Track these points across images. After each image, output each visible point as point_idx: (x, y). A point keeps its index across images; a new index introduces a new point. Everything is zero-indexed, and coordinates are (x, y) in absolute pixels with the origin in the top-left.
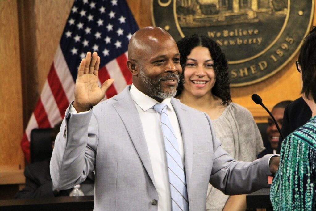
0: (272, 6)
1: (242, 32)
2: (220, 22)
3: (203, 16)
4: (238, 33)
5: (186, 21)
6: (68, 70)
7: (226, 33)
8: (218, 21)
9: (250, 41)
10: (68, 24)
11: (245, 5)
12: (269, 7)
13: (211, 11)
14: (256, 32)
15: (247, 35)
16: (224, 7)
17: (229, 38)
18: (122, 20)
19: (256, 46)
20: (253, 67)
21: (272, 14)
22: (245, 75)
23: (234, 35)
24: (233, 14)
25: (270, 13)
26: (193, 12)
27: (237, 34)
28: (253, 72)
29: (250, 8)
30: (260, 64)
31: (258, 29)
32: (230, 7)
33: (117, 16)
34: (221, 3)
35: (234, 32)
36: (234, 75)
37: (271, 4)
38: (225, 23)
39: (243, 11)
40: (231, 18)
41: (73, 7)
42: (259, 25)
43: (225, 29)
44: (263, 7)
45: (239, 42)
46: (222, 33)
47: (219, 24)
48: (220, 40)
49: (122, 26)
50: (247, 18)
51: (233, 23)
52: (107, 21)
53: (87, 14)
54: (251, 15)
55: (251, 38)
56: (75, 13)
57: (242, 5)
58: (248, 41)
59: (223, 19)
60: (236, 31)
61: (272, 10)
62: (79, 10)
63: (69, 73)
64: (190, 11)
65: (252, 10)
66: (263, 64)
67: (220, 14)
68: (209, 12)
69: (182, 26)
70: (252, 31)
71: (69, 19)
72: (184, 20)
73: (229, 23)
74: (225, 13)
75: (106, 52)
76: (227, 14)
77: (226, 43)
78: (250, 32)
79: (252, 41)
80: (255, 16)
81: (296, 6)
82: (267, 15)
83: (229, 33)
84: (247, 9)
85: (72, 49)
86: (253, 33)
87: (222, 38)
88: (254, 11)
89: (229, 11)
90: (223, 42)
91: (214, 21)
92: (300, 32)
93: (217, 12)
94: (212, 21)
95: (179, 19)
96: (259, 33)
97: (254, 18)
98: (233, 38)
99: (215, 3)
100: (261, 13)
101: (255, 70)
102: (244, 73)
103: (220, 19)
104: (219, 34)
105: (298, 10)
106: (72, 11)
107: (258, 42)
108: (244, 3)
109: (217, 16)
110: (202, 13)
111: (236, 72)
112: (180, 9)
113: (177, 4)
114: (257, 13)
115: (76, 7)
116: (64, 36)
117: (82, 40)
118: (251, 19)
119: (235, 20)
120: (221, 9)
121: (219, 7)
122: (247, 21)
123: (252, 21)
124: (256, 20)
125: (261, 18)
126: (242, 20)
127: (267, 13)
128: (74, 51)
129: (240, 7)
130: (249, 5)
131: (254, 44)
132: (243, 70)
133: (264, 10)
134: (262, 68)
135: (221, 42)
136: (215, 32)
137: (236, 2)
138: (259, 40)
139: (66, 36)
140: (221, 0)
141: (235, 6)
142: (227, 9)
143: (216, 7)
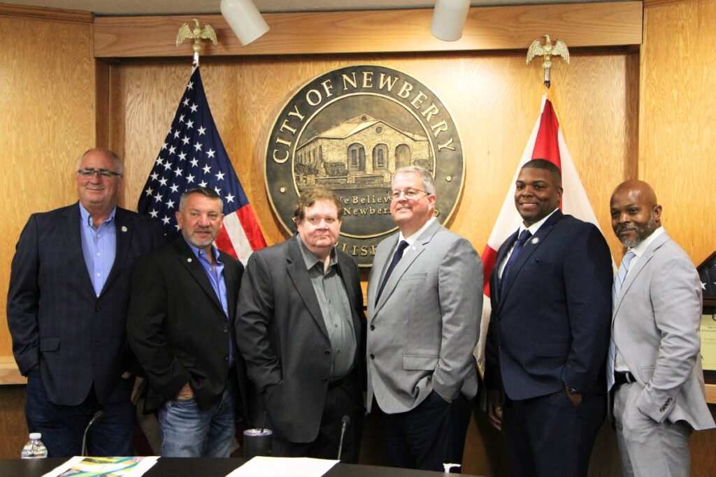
1: (375, 198)
2: (349, 184)
3: (328, 177)
4: (371, 200)
5: (306, 182)
7: (355, 200)
8: (346, 184)
10: (150, 179)
11: (381, 165)
13: (338, 171)
15: (381, 203)
16: (354, 166)
17: (359, 205)
18: (220, 176)
24: (365, 175)
26: (316, 172)
27: (369, 201)
29: (387, 169)
32: (362, 168)
33: (214, 171)
34: (350, 162)
35: (366, 198)
36: (364, 252)
37: (412, 165)
38: (355, 187)
39: (377, 173)
40: (363, 180)
41: (158, 159)
43: (355, 195)
45: (371, 210)
46: (351, 199)
47: (348, 188)
48: (348, 208)
49: (220, 184)
50: (382, 183)
51: (365, 187)
52: (200, 176)
53: (174, 167)
54: (387, 178)
55: (386, 207)
56: (160, 165)
57: (377, 165)
58: (383, 210)
59: (353, 181)
60: (368, 197)
62: (164, 162)
64: (312, 171)
65: (389, 172)
67: (349, 175)
68: (336, 173)
69: (301, 188)
70: (388, 197)
71: (152, 173)
72: (304, 181)
73: (360, 187)
74: (356, 174)
76: (358, 176)
77: (355, 211)
78: (385, 199)
79: (388, 211)
81: (444, 170)
83: (360, 199)
84: (383, 171)
85: (152, 210)
86: (389, 200)
87: (350, 204)
88: (391, 174)
89: (361, 172)
90: (352, 210)
91: (342, 183)
92: (447, 202)
93: (346, 173)
94: (339, 183)
95: (298, 179)
98: (365, 205)
99: (343, 161)
103: (349, 181)
104: (347, 200)
105: (446, 175)
106: (156, 163)
108: (379, 163)
109: (344, 176)
110: (327, 173)
111: (367, 249)
112: (299, 167)
113: (295, 161)
115: (161, 158)
116: (144, 193)
117: (165, 199)
118: (387, 183)
119: (367, 182)
120: (350, 169)
121: (348, 167)
122: (382, 186)
123: (388, 186)
126: (376, 183)
128: (154, 214)
129: (374, 167)
130: (386, 165)
132: (376, 247)
135: (349, 210)
136: (341, 197)
137: (369, 161)
140: (351, 158)
141: (369, 166)
142: (357, 169)
143: (344, 165)
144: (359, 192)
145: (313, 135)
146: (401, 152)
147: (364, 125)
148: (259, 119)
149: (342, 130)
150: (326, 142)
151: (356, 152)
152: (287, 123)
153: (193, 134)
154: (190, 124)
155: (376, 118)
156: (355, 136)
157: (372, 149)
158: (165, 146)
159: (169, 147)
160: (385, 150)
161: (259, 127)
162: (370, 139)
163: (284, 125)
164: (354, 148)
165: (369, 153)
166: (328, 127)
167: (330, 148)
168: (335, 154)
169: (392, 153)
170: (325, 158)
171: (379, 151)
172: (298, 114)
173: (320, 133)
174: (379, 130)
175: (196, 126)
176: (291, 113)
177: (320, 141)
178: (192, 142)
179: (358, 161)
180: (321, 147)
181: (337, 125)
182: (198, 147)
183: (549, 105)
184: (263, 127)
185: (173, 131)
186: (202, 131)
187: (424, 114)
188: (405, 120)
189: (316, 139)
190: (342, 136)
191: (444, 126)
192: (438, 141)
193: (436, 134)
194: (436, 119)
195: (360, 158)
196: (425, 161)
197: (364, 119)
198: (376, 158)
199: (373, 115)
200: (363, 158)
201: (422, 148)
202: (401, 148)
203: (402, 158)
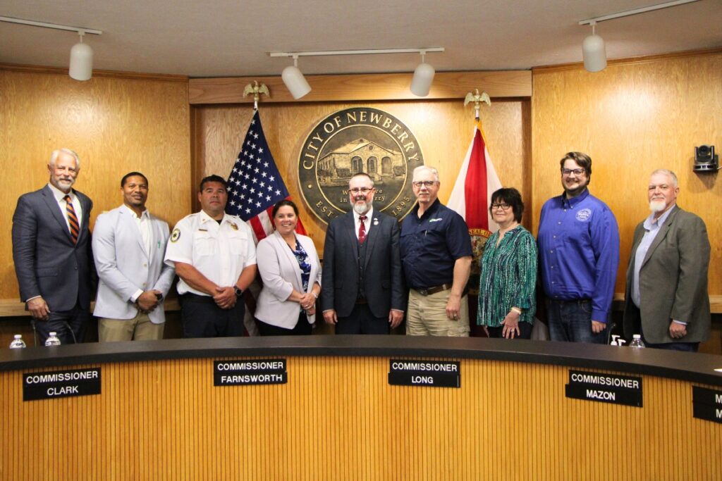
0: (393, 172)
3: (339, 178)
9: (376, 198)
12: (390, 173)
14: (381, 191)
16: (356, 171)
18: (272, 179)
21: (393, 178)
26: (331, 175)
29: (376, 173)
31: (382, 189)
33: (268, 176)
34: (353, 168)
37: (392, 170)
39: (370, 175)
41: (233, 168)
42: (383, 186)
44: (386, 172)
49: (272, 184)
50: (373, 181)
52: (260, 179)
53: (244, 174)
54: (377, 178)
55: (376, 196)
56: (235, 172)
57: (370, 170)
61: (394, 175)
62: (238, 171)
64: (328, 174)
68: (343, 175)
69: (322, 185)
70: (377, 190)
71: (230, 177)
72: (324, 181)
75: (258, 205)
82: (390, 179)
84: (374, 173)
86: (378, 192)
88: (379, 175)
93: (350, 175)
94: (346, 182)
95: (320, 179)
96: (383, 192)
97: (380, 181)
99: (348, 168)
100: (384, 177)
106: (232, 171)
110: (338, 176)
112: (320, 172)
113: (318, 167)
114: (381, 177)
115: (236, 168)
117: (239, 194)
118: (377, 181)
121: (352, 171)
123: (378, 183)
124: (381, 183)
125: (384, 180)
127: (389, 177)
129: (368, 172)
130: (375, 170)
131: (379, 201)
133: (387, 175)
137: (365, 167)
138: (383, 198)
140: (353, 166)
141: (365, 170)
143: (349, 170)
145: (329, 152)
146: (385, 162)
147: (362, 145)
148: (293, 141)
149: (348, 148)
150: (337, 156)
151: (356, 162)
152: (312, 144)
153: (255, 152)
154: (254, 146)
155: (369, 140)
156: (356, 152)
157: (367, 160)
158: (238, 160)
159: (241, 161)
160: (375, 161)
161: (293, 147)
162: (365, 154)
163: (310, 146)
164: (355, 159)
165: (365, 162)
166: (339, 147)
167: (340, 159)
168: (343, 164)
169: (379, 162)
170: (337, 166)
171: (371, 161)
172: (319, 138)
173: (333, 150)
174: (371, 148)
175: (257, 148)
176: (314, 138)
177: (333, 155)
179: (358, 167)
180: (334, 159)
181: (344, 145)
182: (259, 160)
183: (479, 132)
184: (296, 147)
185: (243, 151)
186: (261, 150)
187: (399, 138)
188: (387, 142)
189: (331, 154)
190: (348, 152)
191: (411, 145)
192: (408, 154)
193: (407, 151)
194: (407, 140)
195: (359, 166)
196: (401, 167)
197: (361, 141)
198: (370, 166)
199: (367, 139)
200: (361, 166)
201: (399, 159)
202: (385, 159)
203: (386, 166)
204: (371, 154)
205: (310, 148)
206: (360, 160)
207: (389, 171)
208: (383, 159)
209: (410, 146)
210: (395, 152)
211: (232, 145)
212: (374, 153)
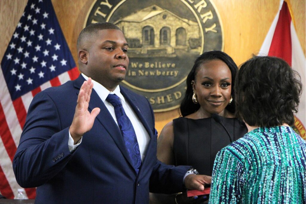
0: (188, 44)
1: (161, 64)
2: (142, 55)
4: (158, 65)
6: (6, 88)
7: (147, 65)
8: (140, 54)
9: (168, 73)
10: (9, 47)
11: (165, 41)
12: (185, 45)
13: (135, 45)
14: (173, 65)
15: (166, 68)
16: (146, 41)
17: (149, 69)
18: (58, 47)
19: (172, 78)
20: (169, 96)
21: (188, 51)
22: (161, 103)
23: (154, 67)
24: (154, 49)
25: (186, 50)
27: (156, 66)
28: (169, 100)
29: (169, 45)
30: (175, 94)
31: (175, 63)
32: (152, 43)
33: (53, 44)
34: (144, 39)
35: (155, 64)
36: (152, 102)
37: (187, 42)
38: (147, 56)
39: (163, 47)
40: (153, 52)
41: (14, 33)
42: (176, 60)
43: (147, 61)
44: (180, 45)
45: (158, 73)
46: (144, 65)
47: (142, 57)
48: (141, 71)
49: (57, 52)
50: (166, 53)
51: (154, 56)
52: (44, 47)
53: (27, 40)
54: (170, 50)
55: (168, 71)
56: (16, 38)
57: (163, 41)
58: (166, 73)
59: (146, 52)
60: (156, 63)
61: (188, 48)
62: (20, 36)
63: (8, 91)
65: (171, 46)
66: (178, 94)
67: (142, 48)
68: (133, 46)
70: (170, 64)
71: (10, 43)
73: (151, 56)
74: (148, 47)
75: (41, 75)
76: (149, 49)
77: (146, 73)
78: (168, 65)
79: (169, 73)
80: (174, 51)
81: (209, 46)
82: (184, 52)
83: (149, 65)
84: (167, 45)
85: (12, 70)
86: (170, 66)
87: (143, 68)
88: (172, 48)
89: (151, 46)
90: (144, 72)
91: (138, 53)
93: (140, 46)
94: (135, 53)
96: (176, 66)
97: (173, 54)
98: (153, 69)
99: (138, 38)
100: (178, 49)
101: (170, 99)
102: (161, 101)
103: (142, 52)
104: (141, 65)
105: (211, 49)
106: (13, 37)
107: (175, 74)
108: (164, 40)
109: (140, 49)
111: (154, 99)
114: (175, 49)
115: (17, 33)
116: (5, 57)
117: (21, 62)
118: (170, 54)
119: (155, 53)
120: (144, 44)
121: (142, 42)
122: (166, 56)
123: (171, 56)
124: (174, 56)
125: (179, 54)
126: (161, 54)
127: (183, 50)
128: (14, 72)
129: (161, 43)
130: (169, 42)
131: (171, 76)
132: (160, 98)
133: (181, 47)
134: (177, 98)
135: (142, 72)
136: (137, 63)
137: (157, 38)
138: (176, 73)
139: (7, 58)
140: (144, 36)
141: (157, 41)
142: (149, 43)
143: (138, 40)
144: (150, 60)
145: (118, 19)
146: (179, 33)
147: (154, 13)
148: (78, 6)
149: (139, 16)
150: (126, 24)
151: (148, 32)
152: (99, 10)
153: (39, 17)
154: (38, 11)
155: (163, 8)
156: (148, 21)
157: (159, 30)
158: (19, 25)
159: (23, 26)
160: (168, 31)
161: (78, 12)
162: (158, 23)
163: (98, 12)
164: (147, 29)
165: (157, 32)
166: (129, 14)
167: (130, 28)
168: (134, 33)
169: (173, 33)
170: (126, 35)
171: (164, 32)
172: (107, 4)
173: (123, 17)
174: (164, 17)
175: (42, 12)
176: (103, 3)
177: (123, 23)
178: (39, 23)
179: (149, 38)
180: (123, 27)
181: (135, 12)
182: (43, 26)
183: (285, 5)
184: (81, 11)
185: (26, 15)
186: (46, 15)
187: (196, 6)
188: (183, 11)
189: (120, 22)
190: (139, 21)
191: (210, 16)
192: (205, 25)
193: (204, 21)
194: (204, 10)
195: (151, 36)
196: (196, 40)
197: (154, 9)
198: (163, 36)
199: (160, 5)
200: (152, 36)
201: (195, 30)
202: (180, 30)
203: (180, 37)
204: (164, 23)
205: (97, 14)
206: (152, 30)
207: (183, 43)
208: (177, 30)
209: (208, 16)
210: (191, 22)
211: (10, 7)
212: (168, 22)
